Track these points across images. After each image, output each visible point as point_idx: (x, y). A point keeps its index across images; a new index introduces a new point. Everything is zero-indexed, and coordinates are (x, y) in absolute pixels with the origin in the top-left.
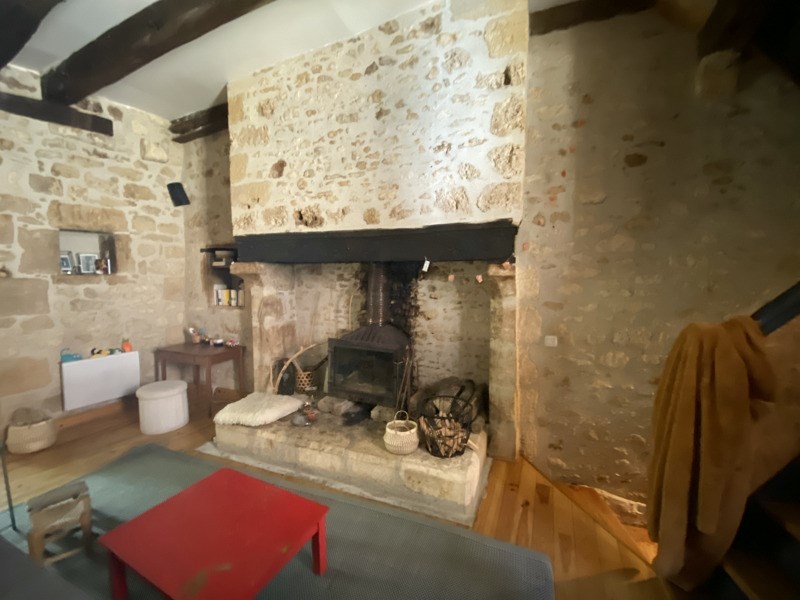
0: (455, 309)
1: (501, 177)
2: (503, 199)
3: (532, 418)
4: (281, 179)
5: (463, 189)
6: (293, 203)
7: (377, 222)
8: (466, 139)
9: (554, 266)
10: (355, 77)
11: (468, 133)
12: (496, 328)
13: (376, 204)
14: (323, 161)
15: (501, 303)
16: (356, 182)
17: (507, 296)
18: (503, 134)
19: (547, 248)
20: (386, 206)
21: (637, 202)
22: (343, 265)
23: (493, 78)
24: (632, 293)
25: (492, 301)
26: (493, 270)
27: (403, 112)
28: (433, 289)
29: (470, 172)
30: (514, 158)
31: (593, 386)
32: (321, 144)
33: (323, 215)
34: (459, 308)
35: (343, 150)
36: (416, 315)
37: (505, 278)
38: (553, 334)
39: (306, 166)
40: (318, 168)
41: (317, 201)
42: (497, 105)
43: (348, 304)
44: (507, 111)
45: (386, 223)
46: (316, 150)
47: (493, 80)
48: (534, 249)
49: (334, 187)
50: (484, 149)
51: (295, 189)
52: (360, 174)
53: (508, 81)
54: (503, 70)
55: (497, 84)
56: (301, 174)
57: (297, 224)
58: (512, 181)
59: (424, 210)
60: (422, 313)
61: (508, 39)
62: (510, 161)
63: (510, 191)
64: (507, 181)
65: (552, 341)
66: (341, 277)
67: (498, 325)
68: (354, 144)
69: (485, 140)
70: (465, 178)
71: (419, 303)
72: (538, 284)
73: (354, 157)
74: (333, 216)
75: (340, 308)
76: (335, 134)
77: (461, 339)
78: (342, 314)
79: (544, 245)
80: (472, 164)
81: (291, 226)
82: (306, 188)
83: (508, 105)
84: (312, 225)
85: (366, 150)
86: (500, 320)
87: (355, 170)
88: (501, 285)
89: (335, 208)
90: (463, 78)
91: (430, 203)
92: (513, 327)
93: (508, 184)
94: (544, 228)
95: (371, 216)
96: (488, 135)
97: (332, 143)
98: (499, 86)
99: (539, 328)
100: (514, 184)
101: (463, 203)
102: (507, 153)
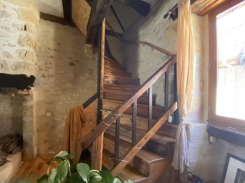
0: (9, 106)
1: (22, 60)
2: (23, 67)
3: (42, 141)
5: (5, 61)
8: (7, 43)
9: (48, 91)
11: (8, 41)
12: (25, 113)
15: (26, 104)
17: (29, 101)
18: (23, 45)
19: (46, 85)
21: (73, 75)
23: (20, 26)
24: (72, 98)
25: (23, 103)
26: (20, 92)
29: (8, 55)
30: (27, 55)
31: (62, 126)
34: (11, 106)
37: (27, 95)
38: (49, 112)
42: (21, 36)
44: (24, 39)
47: (20, 27)
48: (42, 85)
50: (14, 49)
53: (25, 29)
54: (24, 25)
55: (21, 28)
58: (26, 62)
61: (26, 16)
62: (25, 55)
63: (25, 65)
64: (25, 62)
65: (49, 114)
67: (26, 111)
69: (15, 46)
70: (5, 57)
72: (43, 96)
77: (13, 118)
79: (46, 84)
80: (9, 52)
83: (25, 37)
86: (26, 110)
88: (26, 97)
90: (6, 21)
92: (32, 112)
93: (25, 63)
94: (46, 79)
96: (17, 44)
98: (22, 29)
99: (44, 111)
100: (27, 63)
101: (5, 66)
102: (24, 52)
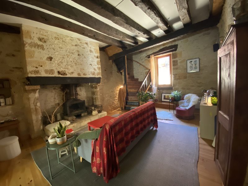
2: (99, 74)
4: (51, 62)
5: (94, 72)
6: (56, 69)
7: (80, 76)
8: (94, 64)
10: (73, 45)
13: (80, 72)
14: (66, 60)
16: (75, 67)
18: (98, 65)
20: (82, 73)
22: (55, 85)
27: (83, 56)
28: (80, 89)
29: (95, 69)
32: (64, 56)
33: (67, 73)
35: (71, 59)
36: (77, 95)
39: (60, 60)
40: (64, 62)
41: (65, 70)
42: (97, 61)
43: (58, 96)
45: (82, 76)
46: (63, 57)
47: (96, 57)
49: (69, 67)
50: (96, 67)
51: (57, 65)
52: (76, 65)
56: (59, 62)
57: (58, 74)
59: (89, 74)
60: (79, 95)
61: (97, 52)
62: (99, 69)
66: (55, 89)
68: (74, 59)
69: (96, 65)
71: (78, 92)
73: (74, 61)
74: (70, 73)
75: (56, 97)
76: (68, 55)
78: (57, 99)
81: (56, 75)
82: (61, 66)
84: (63, 75)
85: (77, 61)
87: (74, 64)
89: (70, 72)
90: (92, 55)
91: (90, 73)
95: (79, 74)
97: (68, 57)
100: (100, 72)
101: (94, 74)
